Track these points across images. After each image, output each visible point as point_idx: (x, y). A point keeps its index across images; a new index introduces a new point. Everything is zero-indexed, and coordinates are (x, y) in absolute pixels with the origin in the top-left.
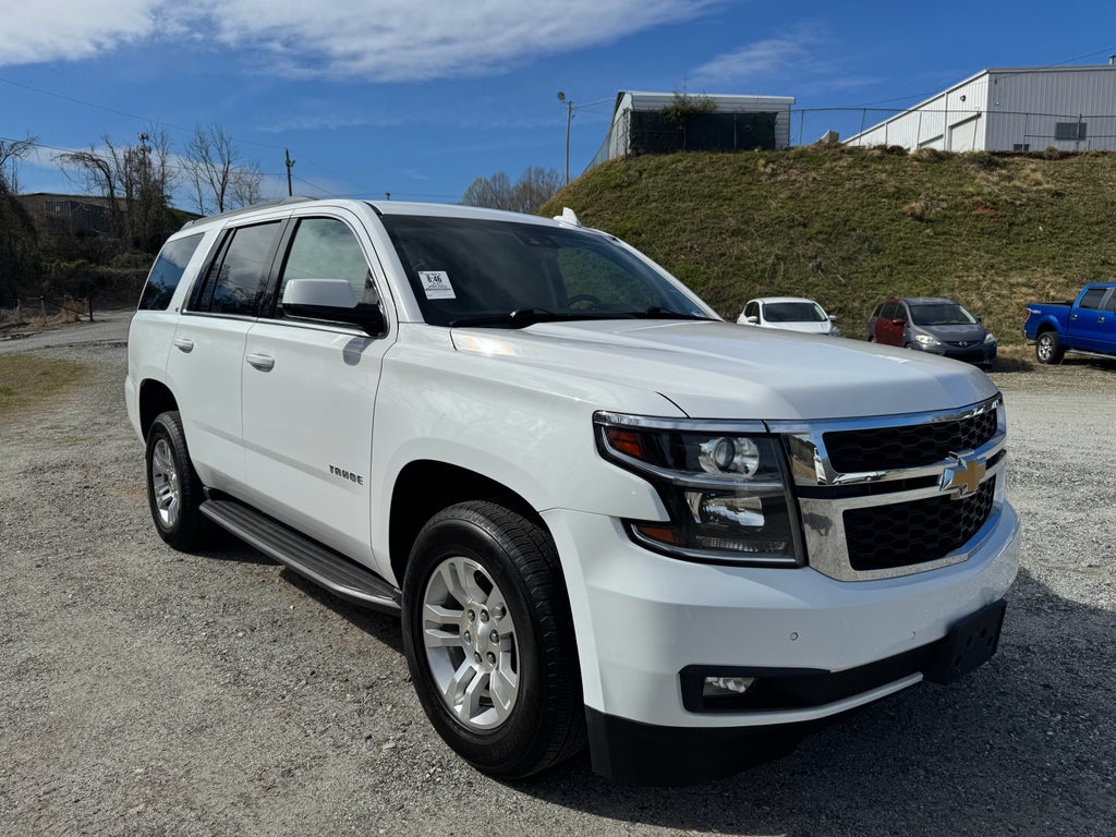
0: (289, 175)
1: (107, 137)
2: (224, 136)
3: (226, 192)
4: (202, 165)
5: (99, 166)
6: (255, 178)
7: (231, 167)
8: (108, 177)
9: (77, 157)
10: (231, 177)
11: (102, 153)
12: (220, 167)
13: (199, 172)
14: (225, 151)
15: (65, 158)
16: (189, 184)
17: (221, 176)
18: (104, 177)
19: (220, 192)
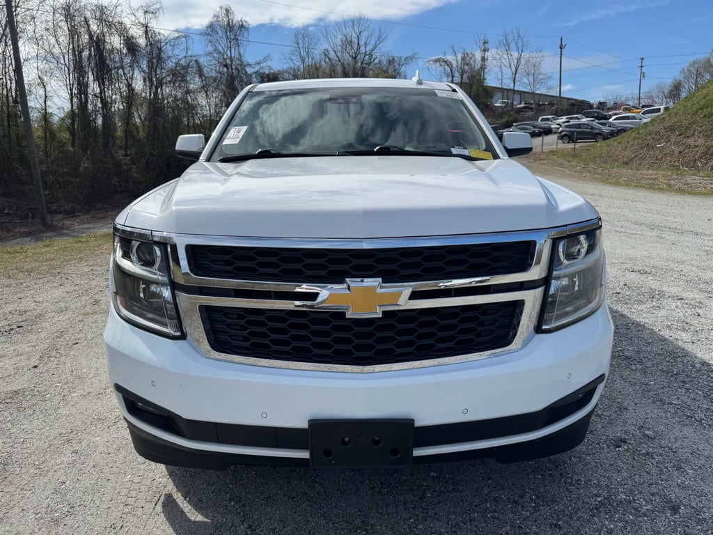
0: (561, 55)
1: (453, 46)
2: (521, 34)
3: (518, 72)
4: (505, 56)
5: (448, 65)
6: (538, 60)
7: (523, 54)
8: (451, 71)
9: (437, 61)
10: (523, 62)
11: (450, 58)
12: (515, 55)
13: (503, 61)
14: (520, 45)
15: (431, 62)
16: (496, 69)
17: (516, 61)
18: (449, 71)
19: (514, 72)
